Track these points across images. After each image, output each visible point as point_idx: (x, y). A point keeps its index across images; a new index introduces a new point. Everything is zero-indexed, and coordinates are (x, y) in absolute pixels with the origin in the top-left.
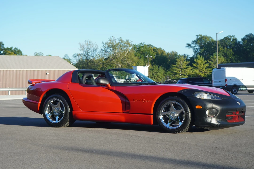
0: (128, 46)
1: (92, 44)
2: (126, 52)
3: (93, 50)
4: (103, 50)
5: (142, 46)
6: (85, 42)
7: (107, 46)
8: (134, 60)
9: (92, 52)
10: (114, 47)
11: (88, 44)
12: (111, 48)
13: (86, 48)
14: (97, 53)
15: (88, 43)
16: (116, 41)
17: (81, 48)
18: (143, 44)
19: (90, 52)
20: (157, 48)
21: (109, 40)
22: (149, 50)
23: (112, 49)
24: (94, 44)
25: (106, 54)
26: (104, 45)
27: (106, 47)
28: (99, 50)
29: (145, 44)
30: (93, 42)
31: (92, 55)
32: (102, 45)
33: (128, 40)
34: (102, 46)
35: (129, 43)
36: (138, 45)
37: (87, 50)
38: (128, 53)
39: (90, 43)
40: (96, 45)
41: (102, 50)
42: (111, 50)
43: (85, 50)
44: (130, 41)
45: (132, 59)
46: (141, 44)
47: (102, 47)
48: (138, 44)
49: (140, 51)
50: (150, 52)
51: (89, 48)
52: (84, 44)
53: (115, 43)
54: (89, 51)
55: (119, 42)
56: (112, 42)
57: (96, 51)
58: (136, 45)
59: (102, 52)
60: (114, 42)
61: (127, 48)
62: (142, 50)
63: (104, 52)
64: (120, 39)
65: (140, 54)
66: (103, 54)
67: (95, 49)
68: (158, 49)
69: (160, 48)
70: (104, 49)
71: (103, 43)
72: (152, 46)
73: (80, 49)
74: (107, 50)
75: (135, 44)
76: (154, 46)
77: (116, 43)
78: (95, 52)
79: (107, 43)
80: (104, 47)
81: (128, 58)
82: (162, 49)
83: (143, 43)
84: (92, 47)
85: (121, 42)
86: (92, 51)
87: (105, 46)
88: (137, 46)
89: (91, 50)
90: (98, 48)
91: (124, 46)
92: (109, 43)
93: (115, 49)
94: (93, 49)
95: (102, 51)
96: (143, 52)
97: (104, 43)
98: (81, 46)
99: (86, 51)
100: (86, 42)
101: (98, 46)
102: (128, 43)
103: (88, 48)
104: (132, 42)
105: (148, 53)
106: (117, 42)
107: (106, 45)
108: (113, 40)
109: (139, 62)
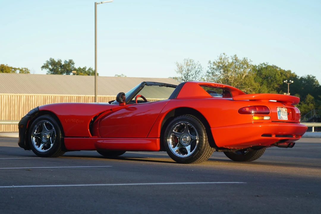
0: (246, 66)
1: (194, 64)
2: (243, 75)
3: (196, 72)
4: (210, 73)
5: (264, 68)
6: (184, 61)
7: (215, 67)
8: (254, 88)
9: (193, 76)
10: (225, 68)
11: (189, 64)
12: (220, 69)
13: (185, 70)
14: (200, 76)
15: (188, 62)
16: (228, 60)
17: (179, 70)
18: (266, 65)
19: (191, 76)
20: (284, 70)
21: (218, 58)
22: (275, 74)
23: (222, 70)
24: (196, 64)
25: (214, 78)
26: (211, 65)
27: (214, 69)
28: (203, 73)
29: (268, 64)
30: (196, 62)
31: (193, 79)
32: (209, 65)
33: (246, 58)
34: (208, 67)
35: (248, 63)
36: (259, 66)
37: (187, 72)
38: (245, 77)
39: (191, 63)
40: (200, 65)
41: (208, 72)
42: (220, 72)
43: (184, 72)
44: (248, 61)
45: (251, 85)
46: (263, 65)
47: (208, 69)
48: (259, 64)
49: (261, 74)
50: (277, 75)
51: (190, 69)
52: (183, 64)
53: (227, 63)
54: (189, 74)
55: (233, 62)
56: (222, 61)
57: (199, 74)
58: (256, 66)
59: (208, 76)
60: (226, 61)
61: (244, 70)
62: (264, 72)
63: (211, 75)
64: (234, 57)
65: (261, 79)
66: (209, 78)
67: (198, 71)
68: (286, 72)
69: (290, 71)
70: (211, 71)
71: (210, 62)
72: (278, 68)
73: (177, 70)
74: (216, 73)
75: (254, 65)
76: (280, 68)
77: (229, 63)
78: (197, 75)
79: (216, 62)
80: (211, 68)
81: (245, 83)
82: (292, 72)
83: (266, 63)
84: (193, 68)
85: (235, 61)
86: (194, 74)
87: (213, 67)
88: (258, 68)
89: (192, 73)
90: (202, 70)
91: (240, 67)
92: (219, 63)
93: (228, 71)
94: (194, 70)
95: (208, 74)
96: (265, 76)
97: (212, 62)
98: (179, 66)
99: (185, 74)
100: (186, 61)
101: (202, 67)
102: (245, 62)
103: (188, 70)
104: (252, 61)
105: (273, 77)
106: (230, 61)
107: (214, 65)
108: (224, 58)
109: (261, 90)
